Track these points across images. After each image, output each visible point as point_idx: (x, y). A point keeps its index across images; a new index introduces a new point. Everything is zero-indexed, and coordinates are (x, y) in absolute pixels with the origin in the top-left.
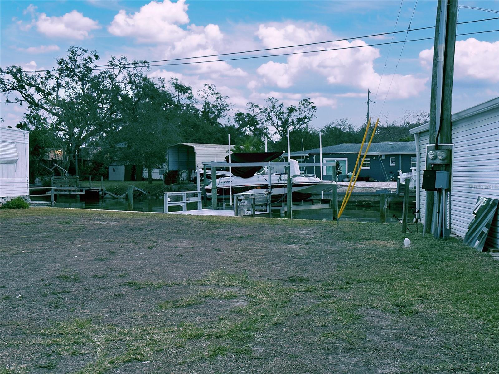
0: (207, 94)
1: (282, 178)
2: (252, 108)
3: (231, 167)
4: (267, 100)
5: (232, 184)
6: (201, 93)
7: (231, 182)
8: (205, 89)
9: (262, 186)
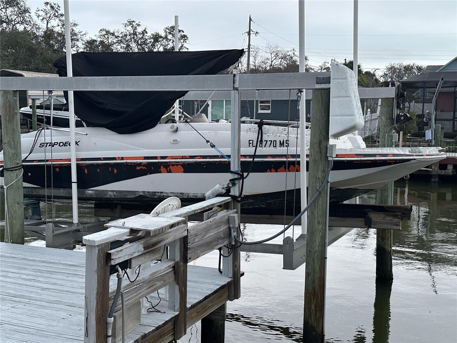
0: (49, 15)
1: (265, 138)
2: (106, 36)
3: (75, 93)
4: (126, 24)
5: (77, 150)
6: (41, 13)
7: (73, 144)
8: (47, 9)
9: (189, 164)
